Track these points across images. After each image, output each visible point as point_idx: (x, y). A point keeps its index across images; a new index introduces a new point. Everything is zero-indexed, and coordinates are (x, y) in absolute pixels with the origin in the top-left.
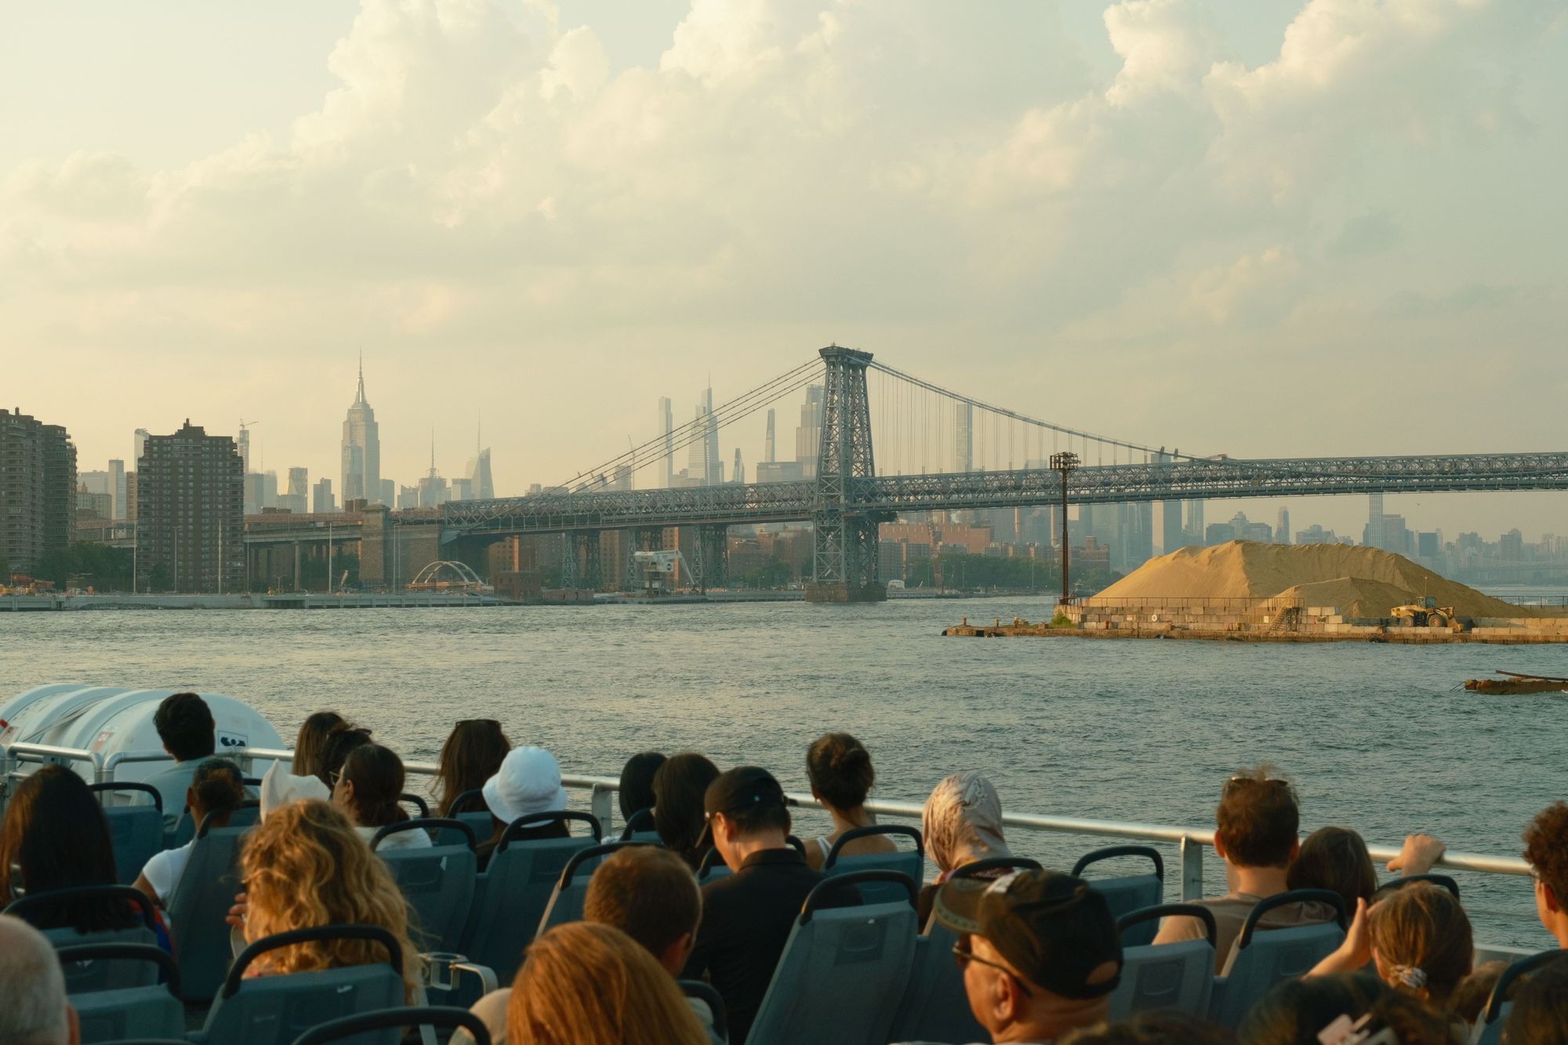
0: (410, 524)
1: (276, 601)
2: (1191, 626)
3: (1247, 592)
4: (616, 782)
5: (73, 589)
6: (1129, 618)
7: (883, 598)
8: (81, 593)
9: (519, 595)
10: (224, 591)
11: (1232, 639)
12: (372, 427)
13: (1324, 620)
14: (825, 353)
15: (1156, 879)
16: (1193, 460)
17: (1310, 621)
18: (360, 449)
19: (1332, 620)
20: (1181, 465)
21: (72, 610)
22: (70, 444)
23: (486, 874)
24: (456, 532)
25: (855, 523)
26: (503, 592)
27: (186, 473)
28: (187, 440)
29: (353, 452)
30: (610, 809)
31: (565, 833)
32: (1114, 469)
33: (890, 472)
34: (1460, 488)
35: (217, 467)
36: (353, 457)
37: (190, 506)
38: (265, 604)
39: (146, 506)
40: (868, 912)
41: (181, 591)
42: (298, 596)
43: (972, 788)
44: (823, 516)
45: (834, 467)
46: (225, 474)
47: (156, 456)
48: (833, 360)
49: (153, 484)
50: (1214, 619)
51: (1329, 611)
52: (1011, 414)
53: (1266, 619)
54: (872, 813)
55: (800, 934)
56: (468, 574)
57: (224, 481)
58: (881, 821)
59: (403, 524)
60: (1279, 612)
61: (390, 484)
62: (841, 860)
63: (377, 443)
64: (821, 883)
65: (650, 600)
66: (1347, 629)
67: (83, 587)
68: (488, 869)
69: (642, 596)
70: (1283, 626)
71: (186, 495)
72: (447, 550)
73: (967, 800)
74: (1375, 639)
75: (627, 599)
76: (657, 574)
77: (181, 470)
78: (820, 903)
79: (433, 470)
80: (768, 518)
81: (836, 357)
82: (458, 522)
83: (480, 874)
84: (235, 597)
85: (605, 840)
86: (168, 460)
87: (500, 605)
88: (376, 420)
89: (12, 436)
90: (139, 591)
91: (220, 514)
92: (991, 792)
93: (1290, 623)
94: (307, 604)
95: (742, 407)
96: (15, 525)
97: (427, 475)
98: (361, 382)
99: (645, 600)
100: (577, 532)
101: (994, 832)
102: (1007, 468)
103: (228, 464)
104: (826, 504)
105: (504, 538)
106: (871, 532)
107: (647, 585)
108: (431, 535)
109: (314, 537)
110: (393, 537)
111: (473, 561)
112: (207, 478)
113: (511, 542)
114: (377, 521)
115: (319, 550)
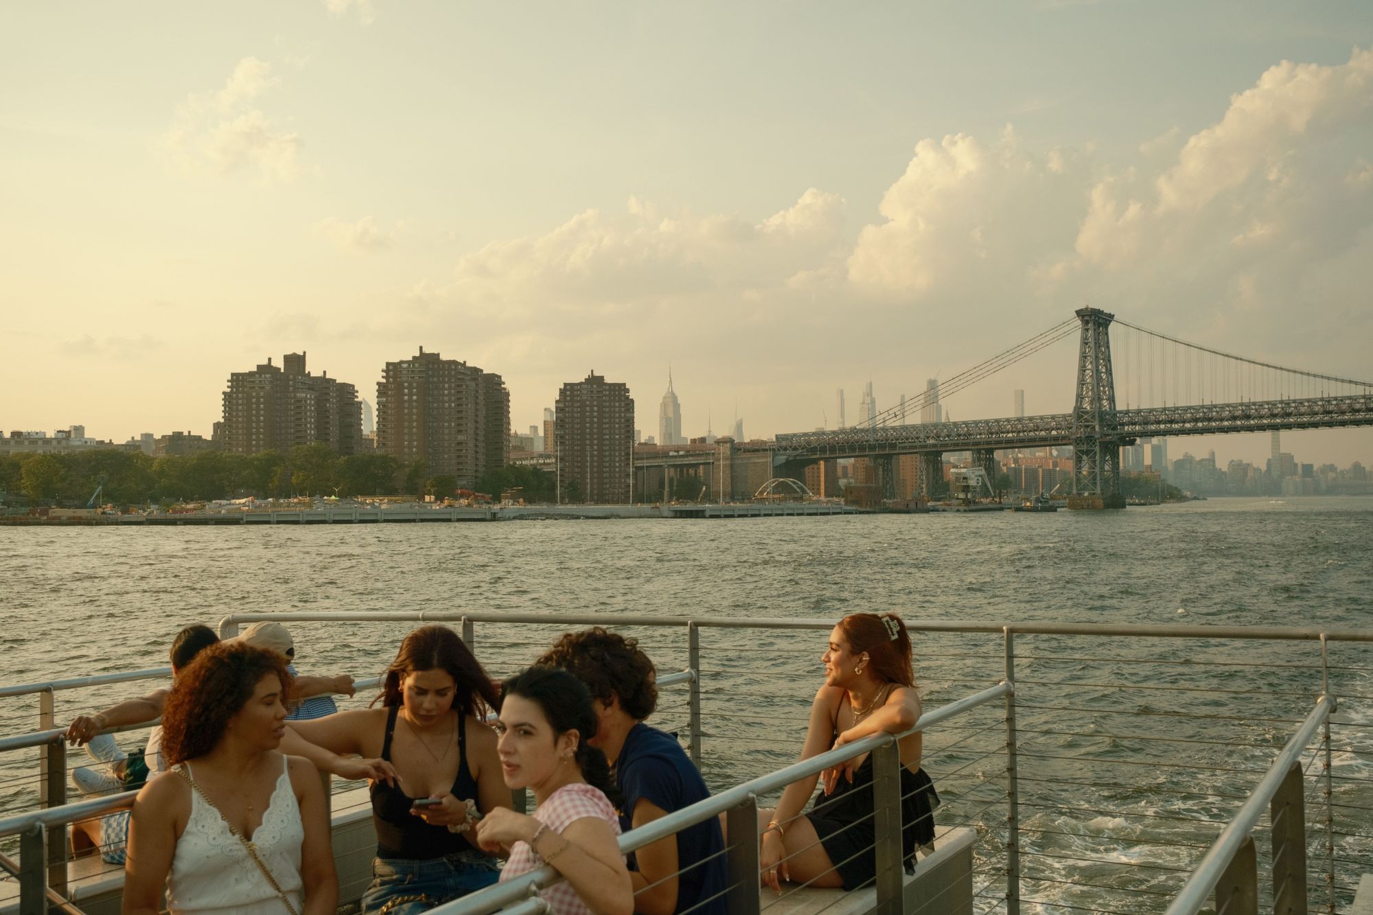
0: (749, 451)
1: (681, 512)
5: (507, 501)
8: (513, 505)
9: (867, 504)
10: (636, 501)
12: (677, 406)
14: (1080, 313)
18: (670, 418)
21: (504, 520)
22: (505, 389)
24: (785, 457)
25: (1105, 446)
26: (854, 502)
27: (592, 411)
28: (592, 386)
29: (667, 420)
35: (615, 407)
36: (666, 425)
37: (595, 436)
38: (672, 514)
39: (562, 437)
41: (597, 502)
42: (700, 507)
44: (1081, 441)
45: (1088, 405)
46: (620, 412)
47: (568, 398)
48: (1086, 319)
49: (567, 420)
56: (800, 488)
57: (620, 416)
59: (744, 452)
65: (966, 508)
67: (515, 499)
69: (960, 505)
71: (591, 428)
72: (780, 470)
75: (946, 508)
76: (969, 487)
77: (588, 409)
79: (710, 431)
80: (1034, 444)
81: (1090, 316)
82: (785, 449)
84: (646, 507)
86: (578, 401)
87: (856, 513)
89: (459, 379)
90: (562, 503)
91: (617, 442)
94: (707, 513)
96: (462, 450)
98: (671, 381)
99: (962, 508)
100: (878, 456)
103: (623, 404)
104: (1081, 433)
105: (816, 461)
106: (1115, 455)
107: (962, 496)
108: (768, 459)
109: (679, 462)
110: (738, 462)
111: (800, 477)
112: (607, 415)
113: (820, 465)
114: (725, 450)
115: (682, 471)
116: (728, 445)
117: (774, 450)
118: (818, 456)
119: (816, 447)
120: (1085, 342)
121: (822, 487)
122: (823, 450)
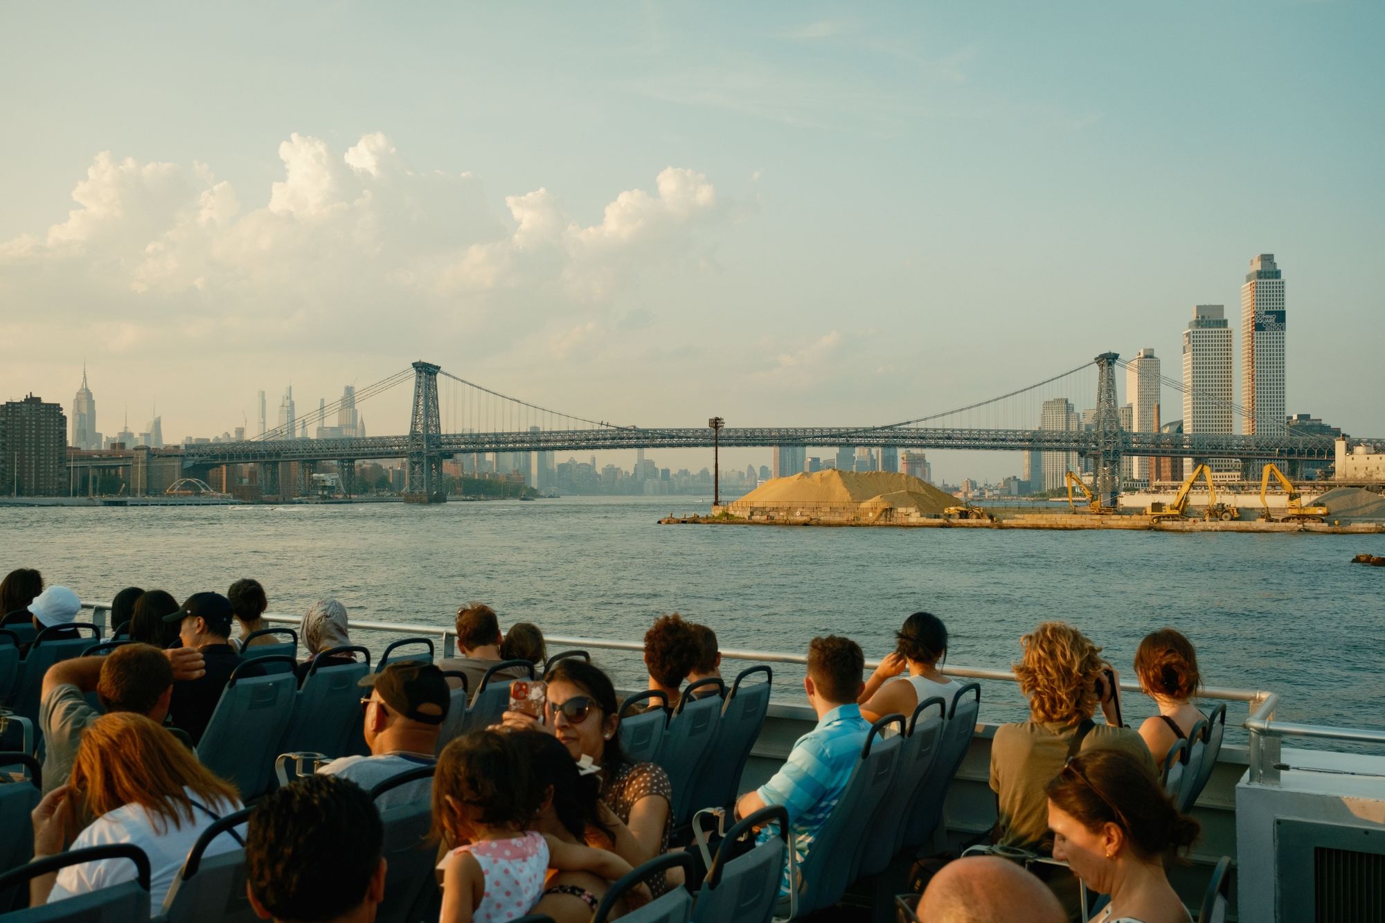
0: (163, 456)
2: (822, 518)
3: (850, 499)
4: (110, 605)
6: (781, 514)
7: (445, 501)
9: (248, 498)
11: (851, 526)
12: (91, 403)
13: (908, 515)
14: (416, 365)
15: (430, 656)
16: (618, 428)
17: (899, 516)
18: (84, 415)
19: (913, 515)
20: (610, 430)
23: (25, 661)
24: (192, 462)
25: (431, 459)
26: (239, 497)
27: (30, 425)
28: (30, 405)
29: (80, 416)
30: (104, 622)
31: (77, 636)
32: (574, 432)
33: (451, 432)
34: (754, 445)
35: (50, 421)
36: (80, 419)
37: (33, 444)
38: (103, 503)
40: (269, 679)
42: (122, 499)
43: (332, 607)
44: (414, 455)
45: (419, 429)
46: (55, 425)
47: (10, 414)
48: (420, 369)
50: (837, 514)
51: (911, 510)
52: (519, 401)
53: (871, 515)
54: (267, 621)
55: (228, 693)
56: (203, 486)
57: (54, 429)
58: (272, 626)
59: (159, 456)
60: (879, 511)
61: (101, 435)
62: (250, 648)
63: (94, 412)
64: (243, 663)
65: (322, 501)
66: (924, 520)
68: (27, 658)
69: (318, 499)
70: (882, 518)
71: (30, 438)
72: (186, 472)
73: (328, 614)
74: (943, 526)
75: (309, 501)
76: (325, 486)
77: (27, 423)
78: (241, 675)
79: (126, 428)
80: (382, 456)
81: (423, 367)
82: (193, 456)
83: (22, 662)
84: (83, 499)
85: (102, 641)
86: (19, 417)
88: (94, 399)
91: (52, 449)
92: (342, 612)
93: (886, 516)
94: (129, 503)
95: (365, 394)
97: (122, 430)
98: (85, 377)
100: (266, 462)
101: (343, 632)
102: (517, 431)
103: (57, 420)
104: (415, 449)
105: (218, 466)
106: (439, 465)
107: (320, 493)
108: (177, 463)
109: (102, 464)
110: (153, 465)
111: (205, 478)
112: (44, 428)
113: (222, 468)
114: (143, 455)
115: (104, 471)
116: (145, 452)
117: (182, 456)
118: (219, 462)
119: (217, 455)
120: (418, 385)
121: (224, 486)
122: (224, 457)
